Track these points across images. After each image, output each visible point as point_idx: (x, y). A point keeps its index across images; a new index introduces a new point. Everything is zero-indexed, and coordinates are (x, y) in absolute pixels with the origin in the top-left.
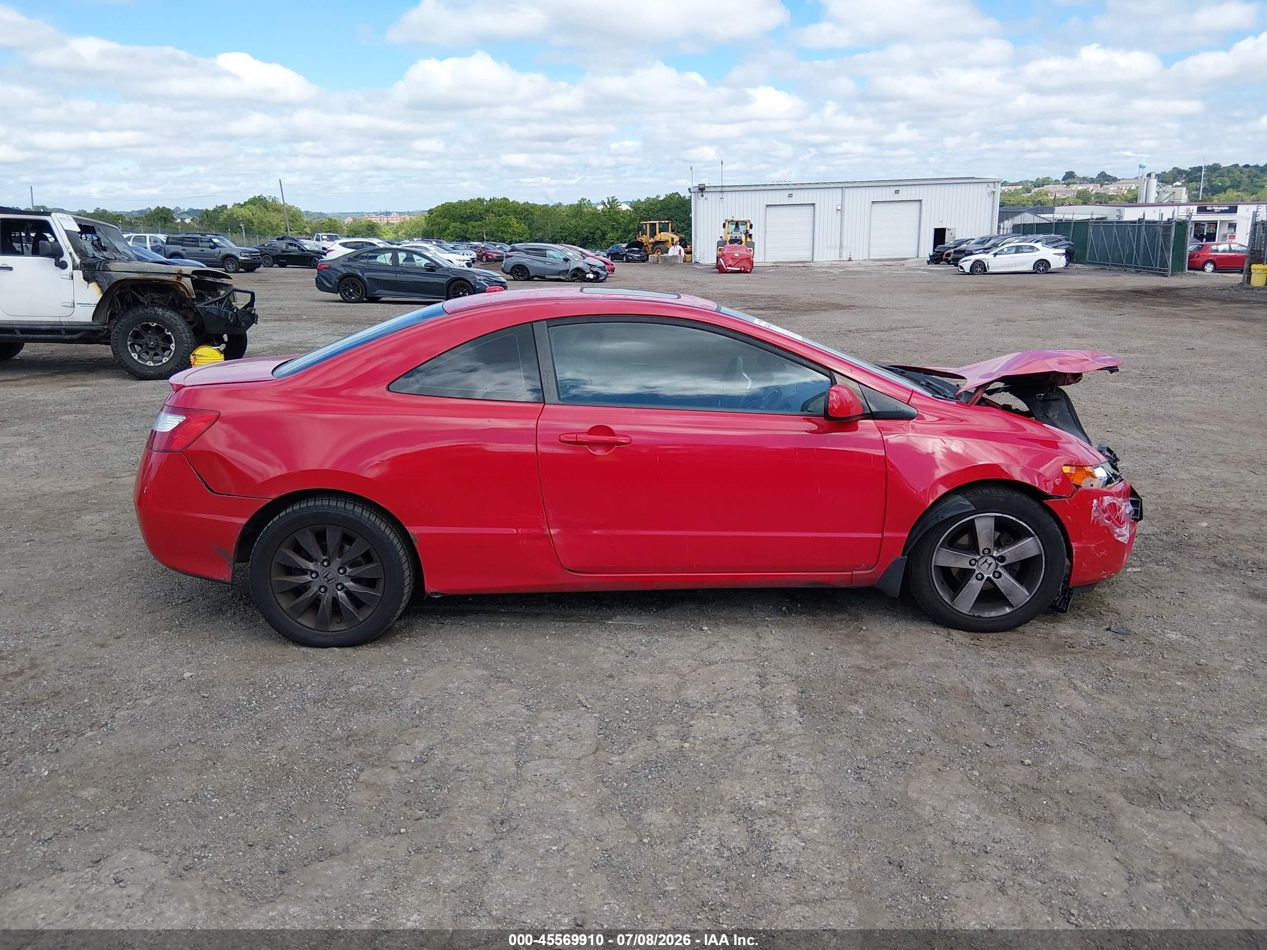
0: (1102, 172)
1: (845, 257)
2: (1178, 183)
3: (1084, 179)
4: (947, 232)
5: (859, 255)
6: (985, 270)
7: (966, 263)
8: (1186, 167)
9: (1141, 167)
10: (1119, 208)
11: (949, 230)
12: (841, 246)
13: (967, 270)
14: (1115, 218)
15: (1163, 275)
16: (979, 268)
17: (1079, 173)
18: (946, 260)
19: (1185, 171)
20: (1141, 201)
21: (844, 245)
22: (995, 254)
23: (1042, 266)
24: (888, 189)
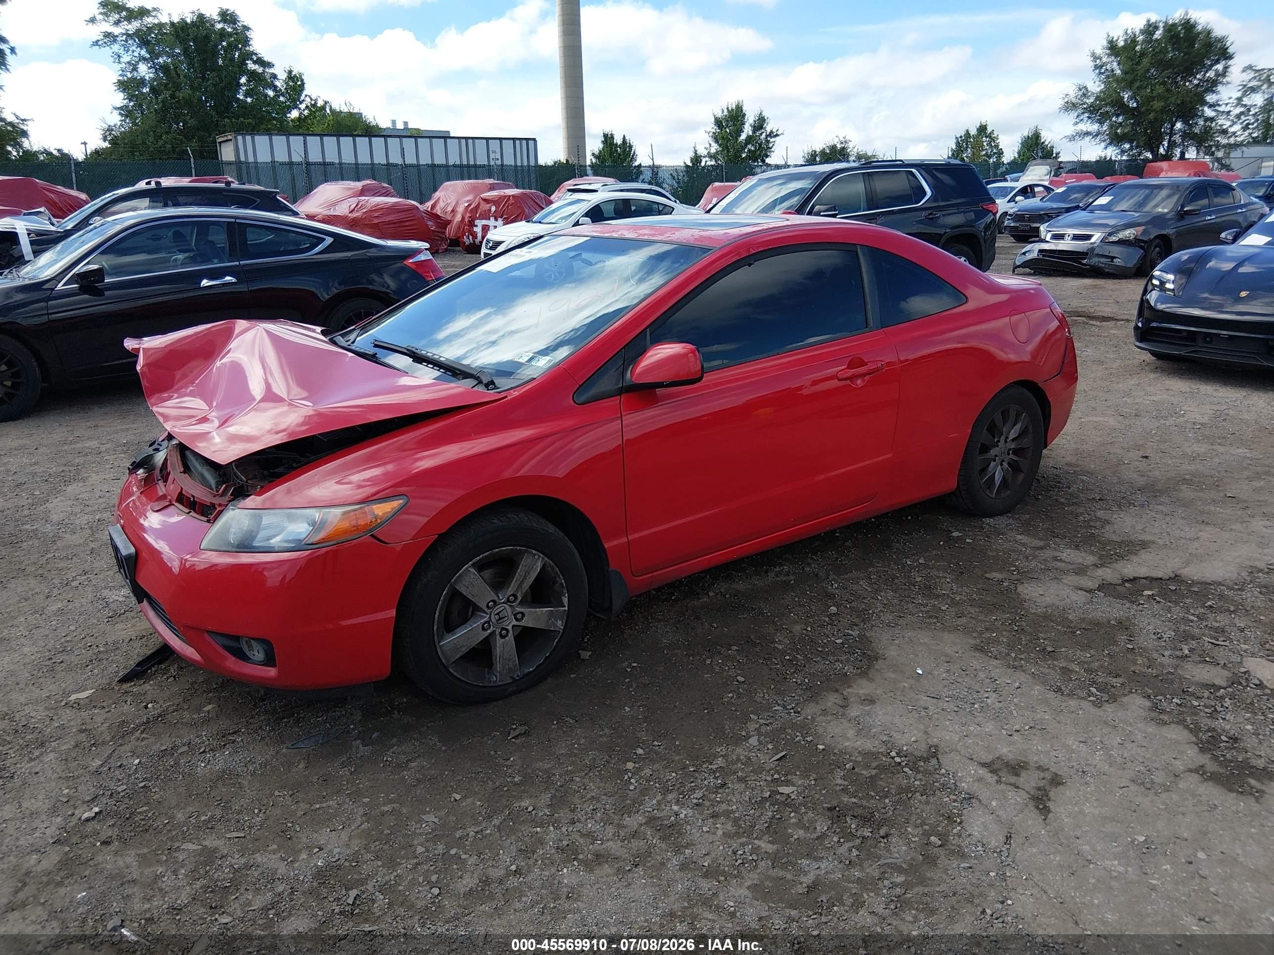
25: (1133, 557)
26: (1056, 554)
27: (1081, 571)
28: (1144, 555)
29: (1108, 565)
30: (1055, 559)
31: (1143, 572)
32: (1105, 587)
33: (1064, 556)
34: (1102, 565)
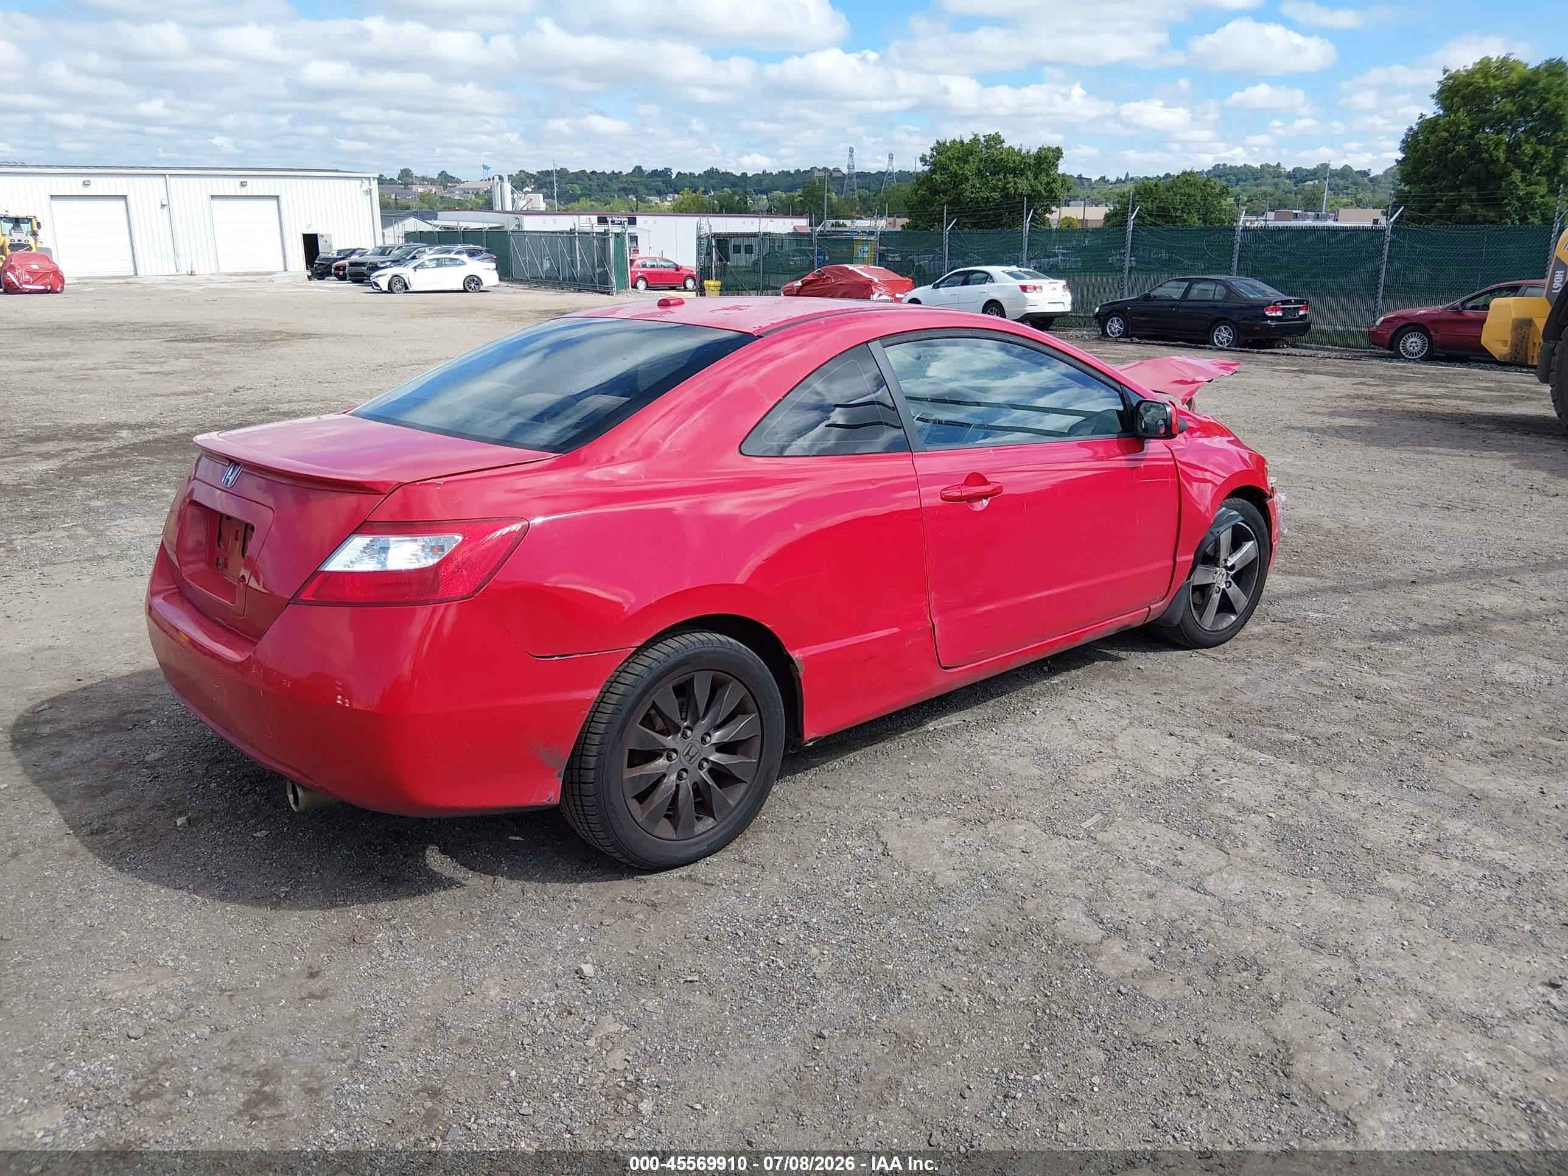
0: (443, 172)
1: (184, 269)
2: (527, 189)
3: (424, 179)
4: (319, 238)
5: (204, 269)
6: (407, 288)
7: (382, 279)
8: (533, 171)
9: (485, 167)
10: (517, 216)
11: (322, 236)
12: (176, 255)
13: (385, 288)
14: (513, 227)
15: (608, 293)
16: (399, 286)
17: (417, 172)
18: (337, 275)
19: (533, 176)
20: (498, 207)
21: (181, 252)
22: (415, 268)
23: (472, 284)
24: (231, 180)
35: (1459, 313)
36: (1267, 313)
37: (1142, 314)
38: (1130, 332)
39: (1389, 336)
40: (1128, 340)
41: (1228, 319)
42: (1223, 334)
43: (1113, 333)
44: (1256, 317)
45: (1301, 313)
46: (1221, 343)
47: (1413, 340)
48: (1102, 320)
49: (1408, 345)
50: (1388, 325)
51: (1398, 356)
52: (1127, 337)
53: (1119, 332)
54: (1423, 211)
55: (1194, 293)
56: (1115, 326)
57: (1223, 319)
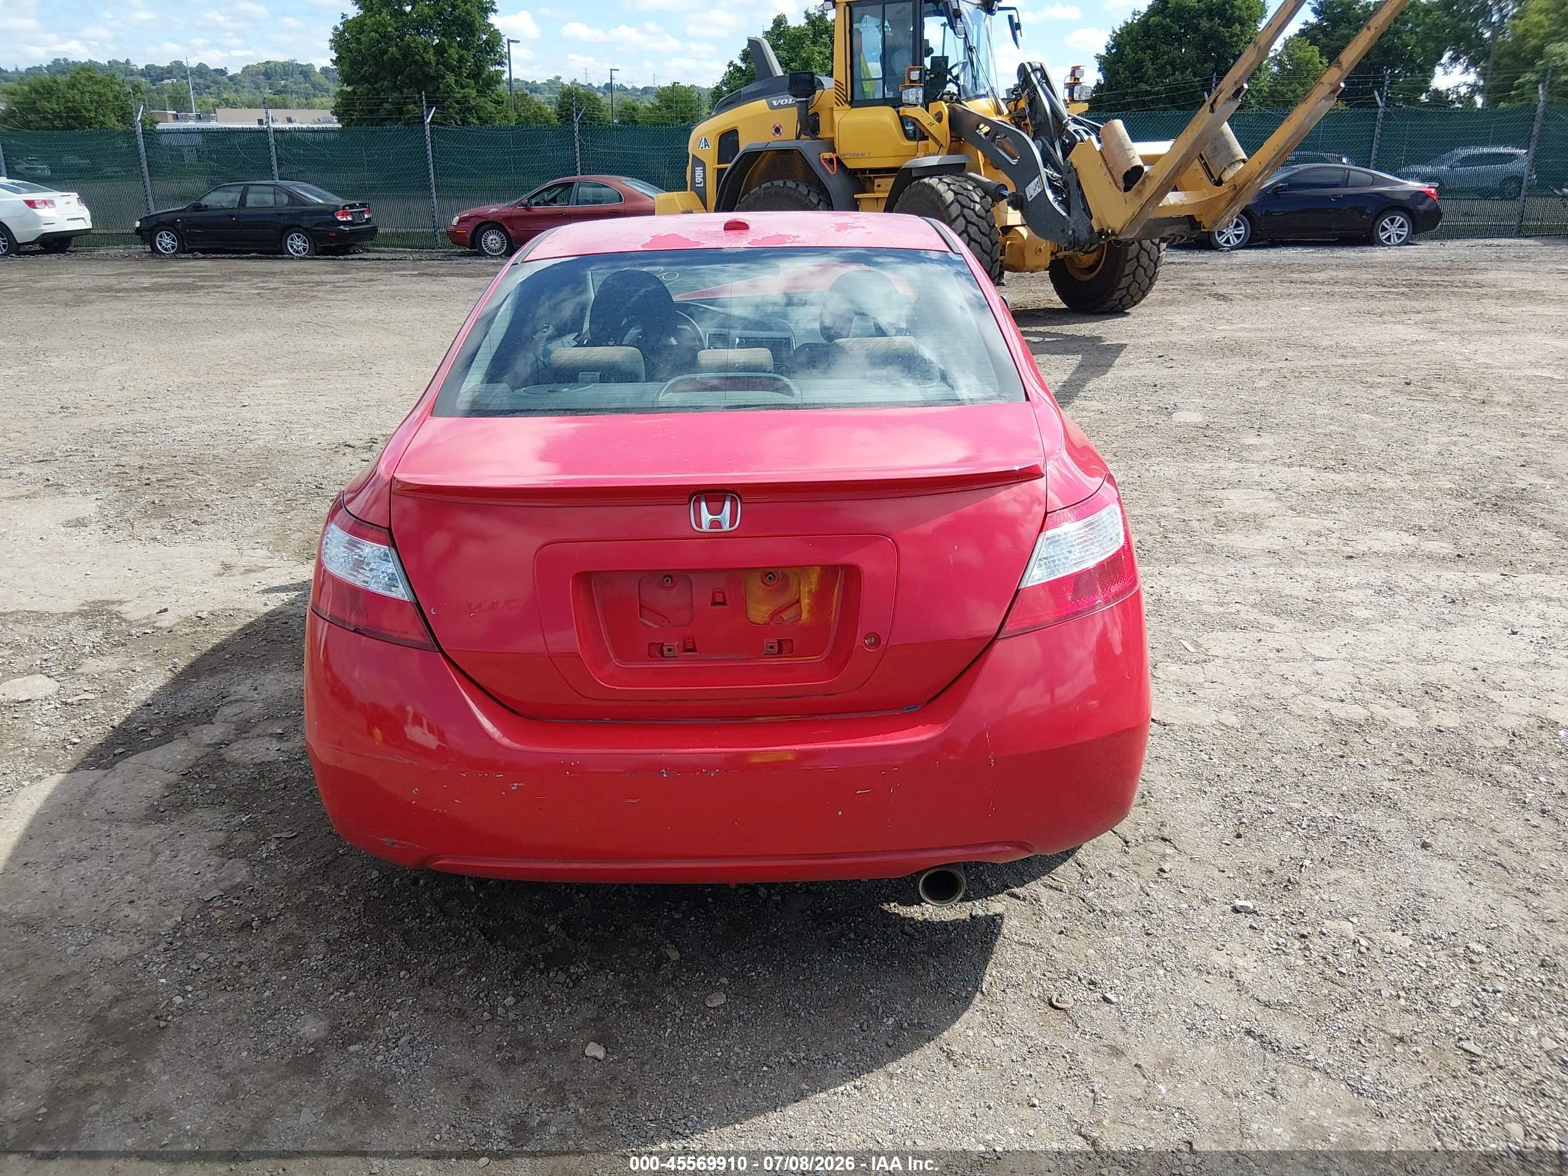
25: (173, 778)
26: (286, 746)
27: (244, 729)
28: (154, 786)
29: (209, 749)
30: (280, 737)
31: (159, 756)
32: (208, 716)
33: (275, 745)
34: (218, 745)
35: (528, 209)
36: (339, 218)
37: (198, 226)
38: (187, 247)
39: (468, 236)
40: (190, 256)
41: (299, 226)
42: (297, 243)
43: (166, 249)
44: (327, 224)
45: (366, 216)
46: (297, 252)
47: (491, 237)
48: (147, 234)
49: (489, 242)
50: (465, 225)
51: (481, 254)
52: (184, 252)
53: (173, 248)
54: (371, 111)
55: (251, 199)
56: (166, 241)
57: (292, 226)
